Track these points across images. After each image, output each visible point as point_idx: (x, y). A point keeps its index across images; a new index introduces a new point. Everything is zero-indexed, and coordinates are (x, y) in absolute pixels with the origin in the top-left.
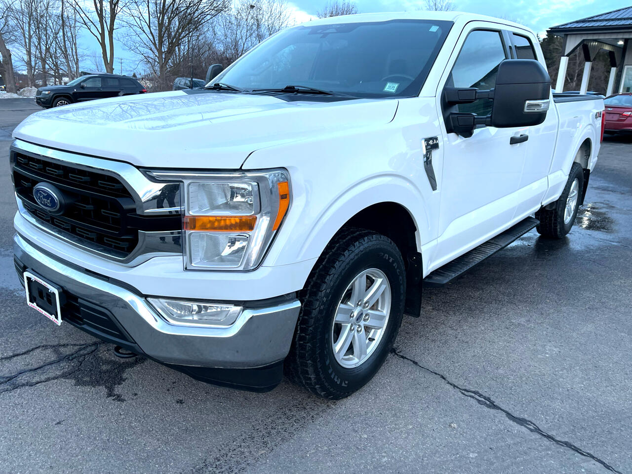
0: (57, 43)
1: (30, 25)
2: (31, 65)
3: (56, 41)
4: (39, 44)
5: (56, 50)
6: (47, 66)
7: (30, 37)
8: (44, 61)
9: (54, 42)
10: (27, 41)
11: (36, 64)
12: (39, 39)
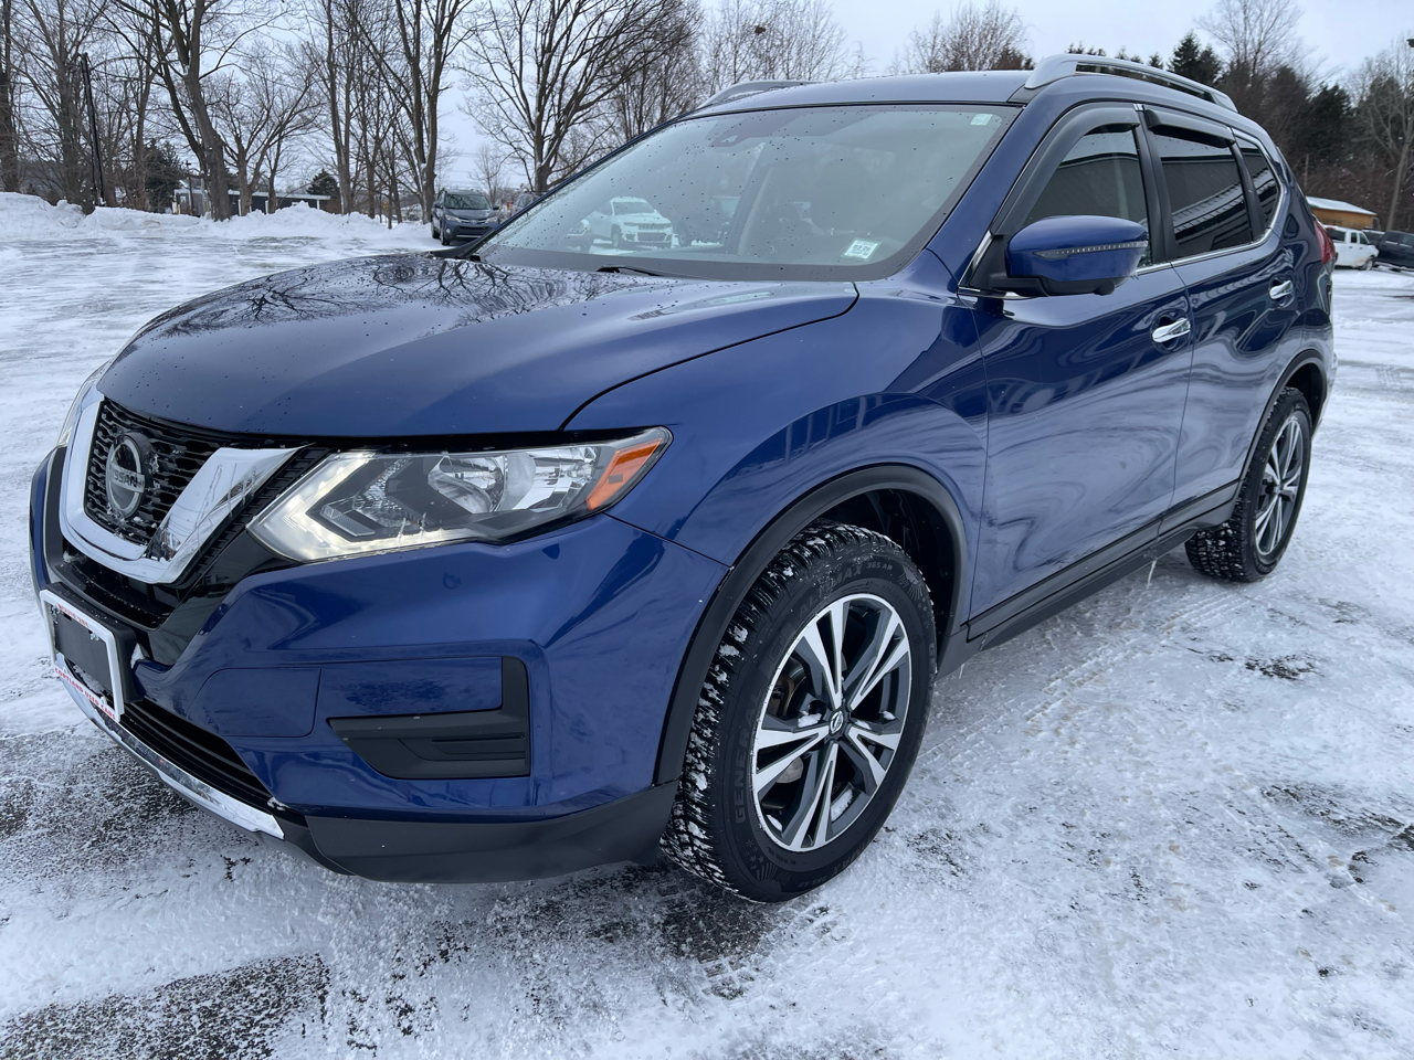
0: (395, 131)
1: (348, 93)
2: (348, 174)
3: (394, 127)
4: (364, 136)
5: (394, 144)
6: (376, 178)
7: (349, 116)
8: (371, 166)
9: (391, 130)
10: (343, 127)
11: (357, 173)
12: (364, 122)
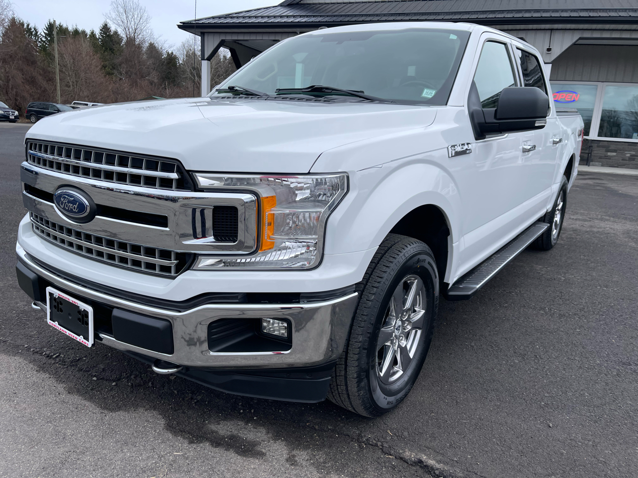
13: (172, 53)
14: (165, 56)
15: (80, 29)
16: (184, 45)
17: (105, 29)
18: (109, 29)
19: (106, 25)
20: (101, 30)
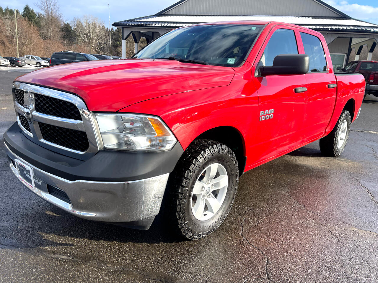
13: (68, 24)
14: (62, 25)
15: (10, 8)
16: (75, 19)
17: (27, 9)
18: (29, 9)
19: (27, 7)
20: (24, 10)
